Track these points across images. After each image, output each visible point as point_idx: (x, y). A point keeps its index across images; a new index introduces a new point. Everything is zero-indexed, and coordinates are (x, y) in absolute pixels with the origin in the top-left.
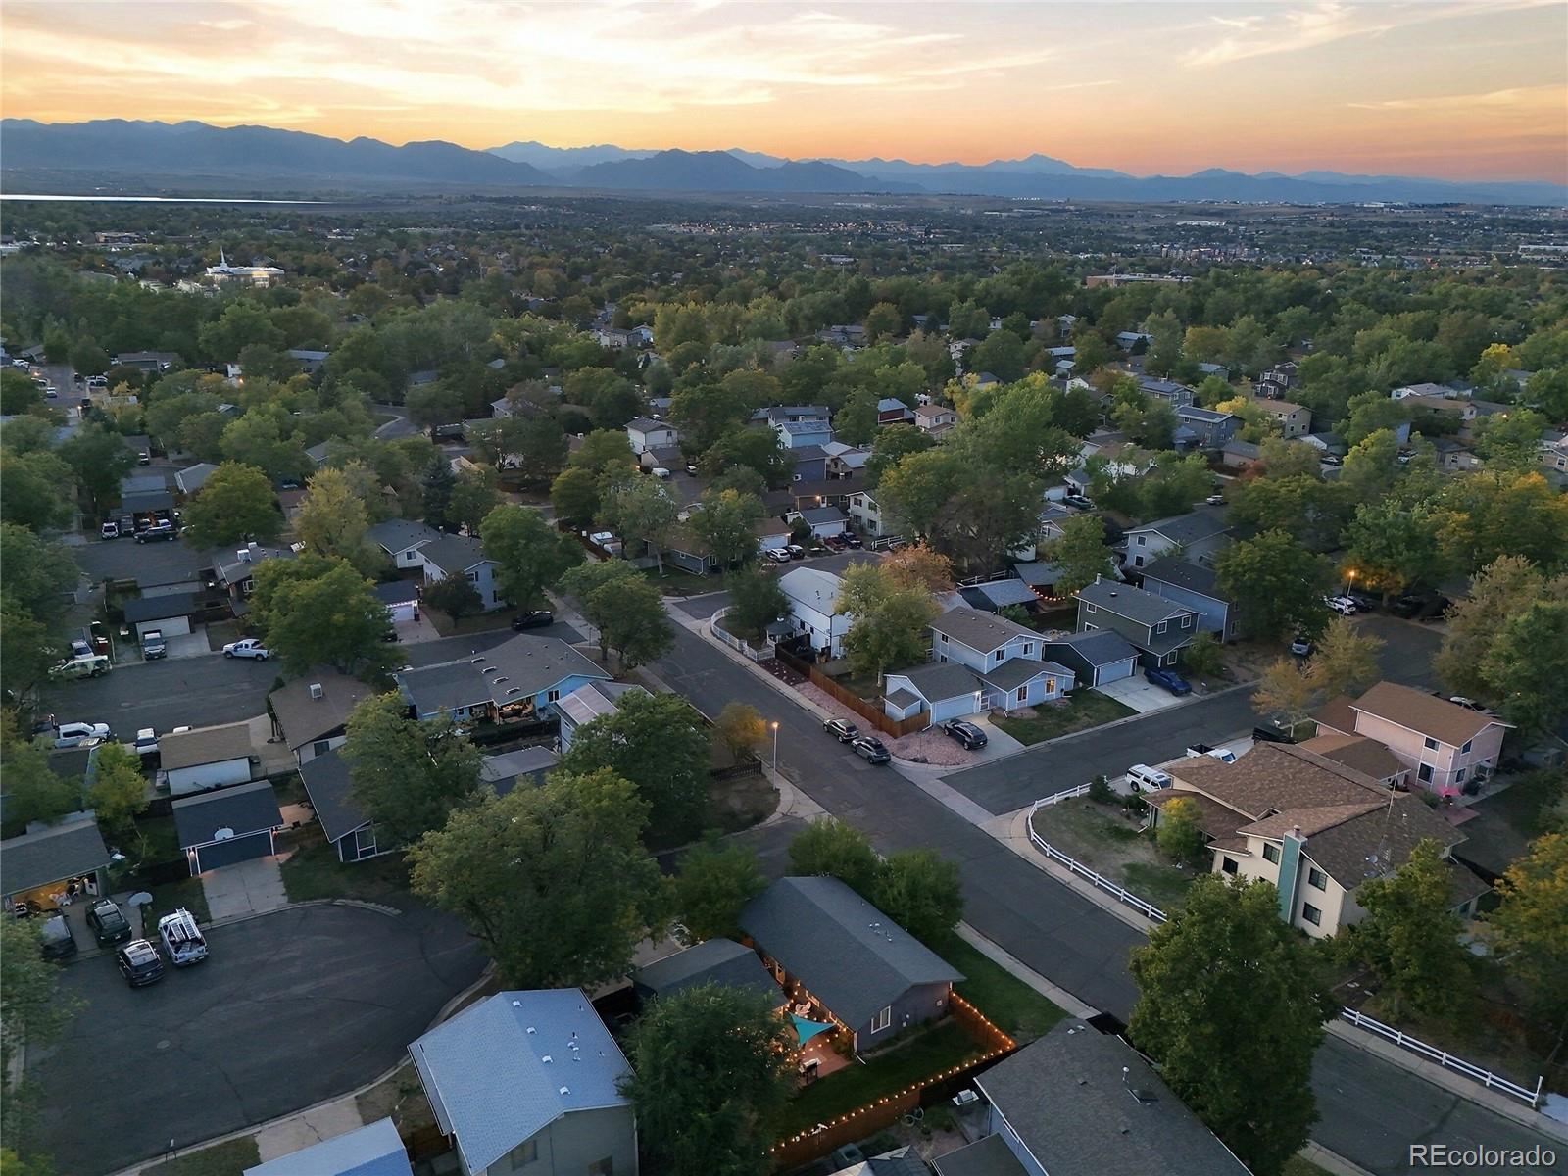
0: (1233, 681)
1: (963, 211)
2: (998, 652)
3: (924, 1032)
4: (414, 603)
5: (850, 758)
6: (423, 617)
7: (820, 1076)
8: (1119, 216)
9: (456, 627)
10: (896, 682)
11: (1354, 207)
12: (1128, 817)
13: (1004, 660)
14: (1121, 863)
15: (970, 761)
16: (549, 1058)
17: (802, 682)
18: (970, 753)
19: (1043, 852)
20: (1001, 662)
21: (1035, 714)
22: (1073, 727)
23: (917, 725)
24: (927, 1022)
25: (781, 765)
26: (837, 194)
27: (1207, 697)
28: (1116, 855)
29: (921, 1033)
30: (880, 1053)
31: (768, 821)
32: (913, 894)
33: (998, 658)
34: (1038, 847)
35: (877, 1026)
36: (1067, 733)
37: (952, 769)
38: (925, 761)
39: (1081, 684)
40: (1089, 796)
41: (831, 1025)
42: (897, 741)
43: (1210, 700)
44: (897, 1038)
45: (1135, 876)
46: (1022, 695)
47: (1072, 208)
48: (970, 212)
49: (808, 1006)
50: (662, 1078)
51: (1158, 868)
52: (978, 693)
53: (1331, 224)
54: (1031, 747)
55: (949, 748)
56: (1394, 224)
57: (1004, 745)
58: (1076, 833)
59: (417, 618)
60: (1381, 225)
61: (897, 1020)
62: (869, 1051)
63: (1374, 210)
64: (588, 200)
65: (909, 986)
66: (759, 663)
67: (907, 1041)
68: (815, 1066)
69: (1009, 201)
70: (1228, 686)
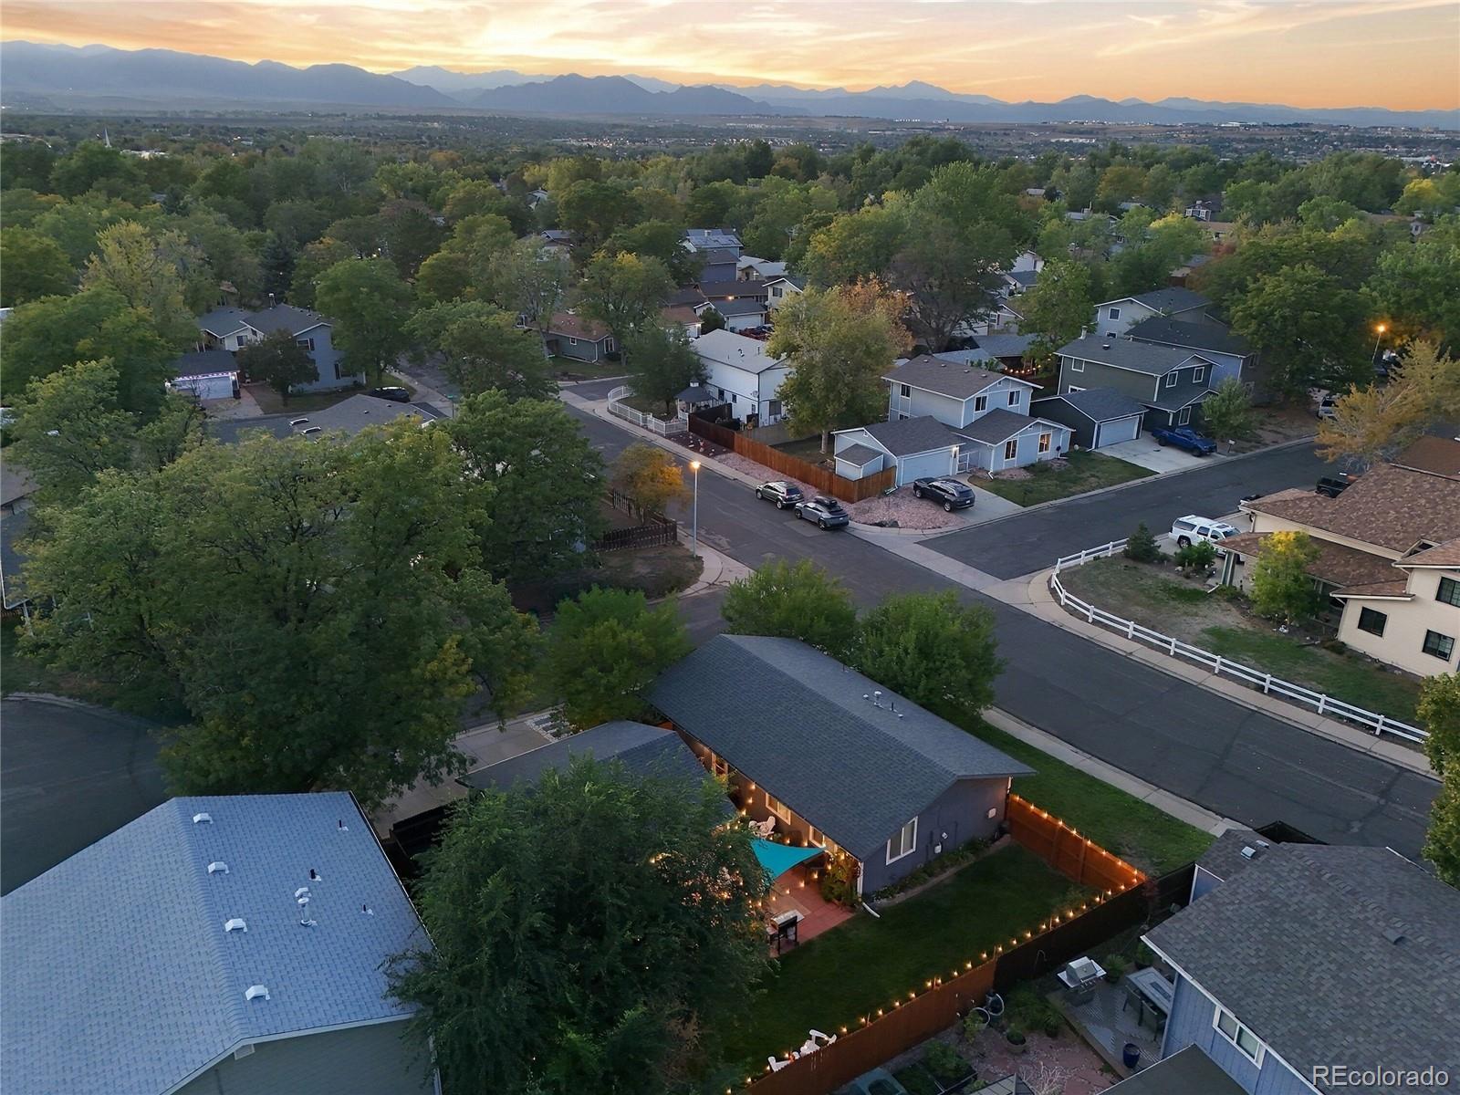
0: (1259, 442)
1: (850, 131)
2: (978, 399)
3: (972, 859)
4: (233, 376)
5: (795, 525)
6: (243, 393)
7: (801, 940)
8: (995, 134)
9: (285, 405)
10: (848, 439)
11: (1212, 126)
12: (1187, 577)
13: (986, 411)
14: (1198, 628)
15: (953, 523)
16: (239, 923)
17: (725, 453)
18: (953, 516)
19: (1085, 618)
20: (981, 413)
21: (1028, 476)
22: (1079, 488)
23: (879, 484)
24: (973, 846)
25: (703, 532)
26: (730, 116)
27: (1234, 458)
28: (1188, 619)
29: (965, 864)
30: (900, 898)
31: (689, 591)
32: (925, 651)
33: (977, 409)
34: (1073, 612)
35: (894, 853)
36: (1074, 494)
37: (931, 533)
38: (895, 524)
39: (1077, 447)
40: (1126, 554)
41: (813, 853)
42: (853, 506)
43: (1239, 460)
44: (929, 870)
45: (1222, 642)
46: (1010, 451)
47: (952, 127)
48: (855, 131)
49: (771, 822)
50: (484, 956)
51: (1254, 633)
52: (955, 449)
53: (1193, 141)
54: (1029, 508)
55: (927, 510)
56: (1251, 140)
57: (992, 507)
58: (1124, 596)
59: (237, 395)
60: (1239, 141)
61: (927, 840)
62: (881, 895)
63: (1232, 129)
64: (489, 118)
65: (950, 781)
66: (669, 437)
67: (943, 876)
68: (793, 922)
69: (891, 122)
70: (1258, 448)
